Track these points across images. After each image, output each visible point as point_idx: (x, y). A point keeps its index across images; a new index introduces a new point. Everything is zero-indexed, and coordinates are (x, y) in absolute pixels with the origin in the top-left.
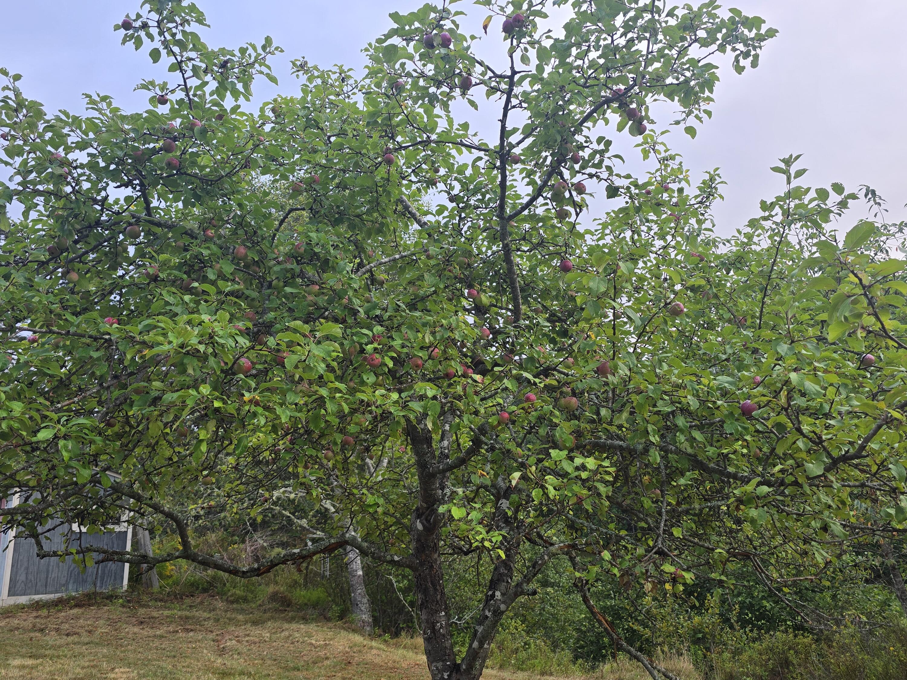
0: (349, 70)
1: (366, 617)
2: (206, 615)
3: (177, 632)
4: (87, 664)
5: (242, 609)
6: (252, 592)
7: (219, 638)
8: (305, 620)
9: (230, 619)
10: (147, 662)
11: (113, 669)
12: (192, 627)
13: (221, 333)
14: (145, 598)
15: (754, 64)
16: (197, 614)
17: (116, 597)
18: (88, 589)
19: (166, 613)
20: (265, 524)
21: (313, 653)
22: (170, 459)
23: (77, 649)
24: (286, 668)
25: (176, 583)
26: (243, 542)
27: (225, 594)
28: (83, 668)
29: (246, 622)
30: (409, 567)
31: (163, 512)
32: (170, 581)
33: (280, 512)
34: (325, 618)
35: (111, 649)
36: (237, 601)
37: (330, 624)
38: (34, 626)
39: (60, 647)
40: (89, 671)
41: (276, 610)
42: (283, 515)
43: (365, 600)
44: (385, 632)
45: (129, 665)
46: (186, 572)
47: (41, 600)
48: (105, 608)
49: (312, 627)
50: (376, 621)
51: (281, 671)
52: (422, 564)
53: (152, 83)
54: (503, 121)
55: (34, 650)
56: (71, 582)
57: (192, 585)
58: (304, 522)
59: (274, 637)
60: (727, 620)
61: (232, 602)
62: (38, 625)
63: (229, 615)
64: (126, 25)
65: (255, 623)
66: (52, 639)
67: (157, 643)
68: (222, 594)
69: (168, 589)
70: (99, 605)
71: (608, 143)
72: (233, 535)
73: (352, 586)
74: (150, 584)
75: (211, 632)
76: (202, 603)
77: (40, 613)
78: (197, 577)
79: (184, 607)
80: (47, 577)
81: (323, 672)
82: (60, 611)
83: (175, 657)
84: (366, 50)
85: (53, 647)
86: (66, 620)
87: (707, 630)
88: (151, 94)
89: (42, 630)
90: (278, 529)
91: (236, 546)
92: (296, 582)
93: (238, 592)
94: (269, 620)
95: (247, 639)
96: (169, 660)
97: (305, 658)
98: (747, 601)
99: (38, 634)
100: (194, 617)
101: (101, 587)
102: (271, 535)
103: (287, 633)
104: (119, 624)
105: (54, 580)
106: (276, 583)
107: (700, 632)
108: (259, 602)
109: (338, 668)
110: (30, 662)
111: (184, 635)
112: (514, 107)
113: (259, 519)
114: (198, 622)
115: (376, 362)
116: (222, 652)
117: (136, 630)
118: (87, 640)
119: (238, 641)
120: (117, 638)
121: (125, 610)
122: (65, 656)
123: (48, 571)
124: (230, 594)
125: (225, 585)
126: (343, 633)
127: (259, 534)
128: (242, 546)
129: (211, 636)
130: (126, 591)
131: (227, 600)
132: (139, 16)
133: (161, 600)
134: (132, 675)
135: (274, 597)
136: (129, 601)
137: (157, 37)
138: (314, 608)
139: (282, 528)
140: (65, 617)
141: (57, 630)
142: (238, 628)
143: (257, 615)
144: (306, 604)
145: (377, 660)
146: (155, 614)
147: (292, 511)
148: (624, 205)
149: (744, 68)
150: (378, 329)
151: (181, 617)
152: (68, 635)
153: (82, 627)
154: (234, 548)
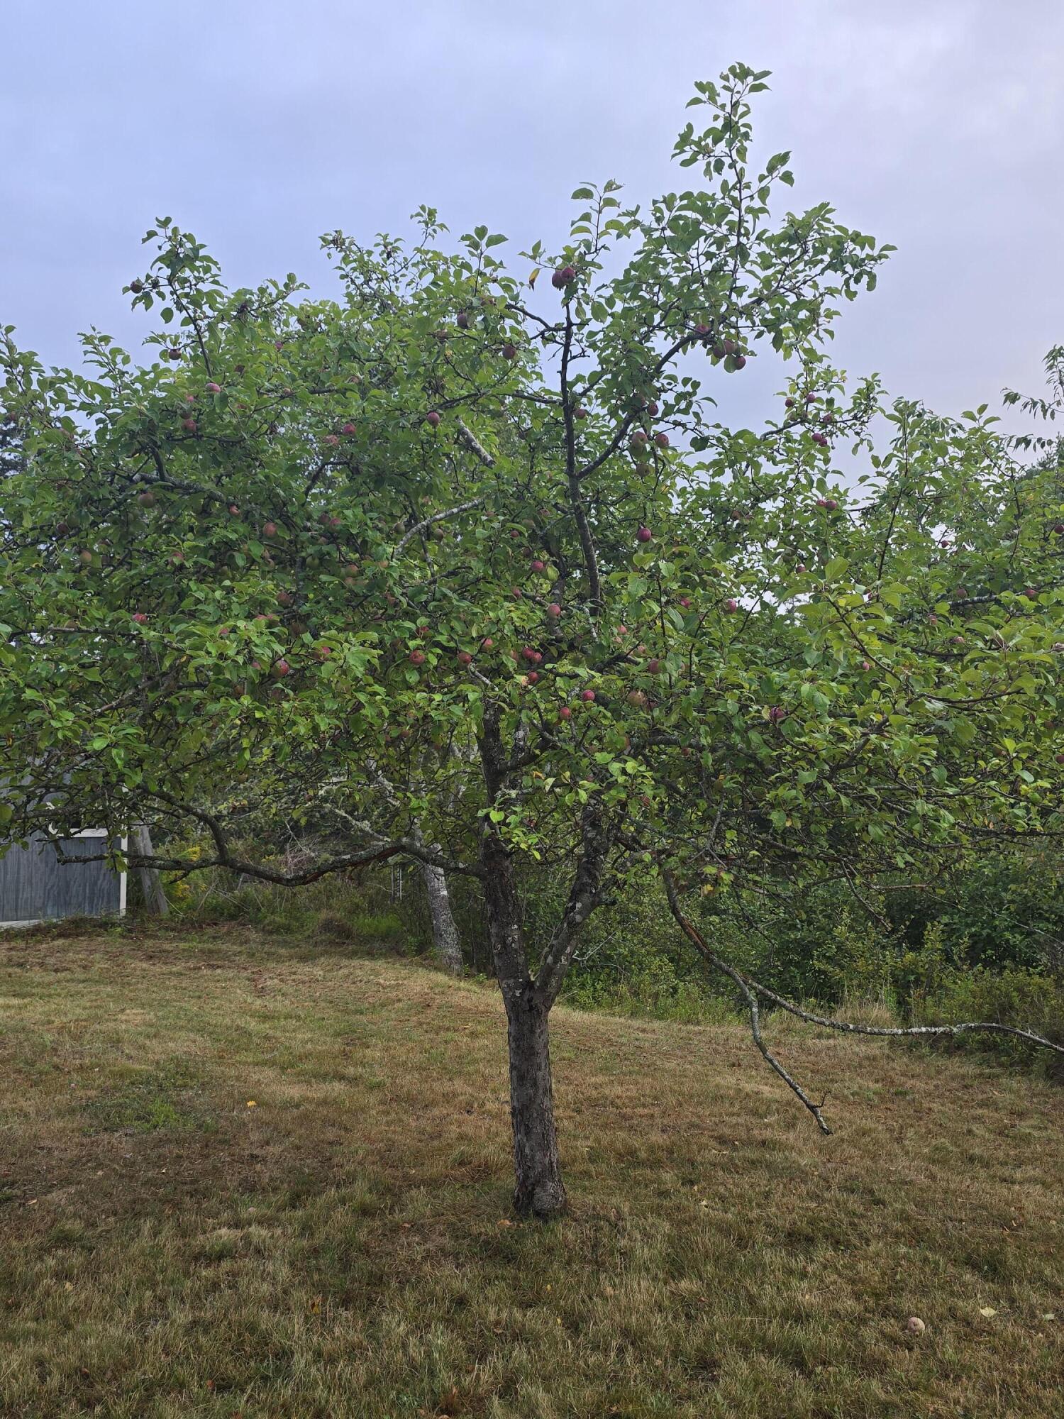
0: (396, 241)
1: (453, 951)
2: (236, 948)
3: (200, 968)
4: (88, 1004)
5: (285, 942)
6: (297, 920)
7: (256, 976)
8: (371, 955)
9: (269, 954)
10: (164, 1004)
11: (123, 1010)
12: (219, 963)
13: (258, 642)
14: (152, 926)
15: (871, 287)
16: (224, 947)
17: (113, 925)
18: (73, 914)
19: (182, 945)
20: (311, 827)
21: (381, 994)
22: (198, 753)
23: (72, 987)
24: (346, 1012)
25: (192, 908)
26: (282, 851)
27: (260, 922)
28: (85, 1008)
29: (291, 958)
30: (477, 875)
31: (195, 814)
32: (184, 905)
33: (331, 811)
34: (398, 953)
35: (117, 988)
36: (277, 930)
37: (404, 961)
38: (10, 960)
39: (49, 984)
40: (93, 1012)
41: (331, 943)
42: (337, 816)
43: (452, 929)
44: (480, 972)
45: (143, 1006)
46: (204, 892)
47: (12, 929)
48: (100, 939)
49: (380, 964)
50: (467, 957)
51: (339, 1014)
52: (491, 872)
53: (163, 337)
54: (563, 372)
55: (17, 988)
56: (50, 904)
57: (214, 909)
58: (366, 825)
59: (329, 975)
60: (949, 959)
61: (271, 933)
62: (15, 959)
63: (267, 948)
64: (136, 287)
65: (303, 959)
66: (37, 975)
67: (174, 981)
68: (256, 922)
69: (181, 915)
70: (90, 934)
71: (696, 385)
72: (266, 844)
73: (434, 910)
74: (156, 908)
75: (245, 969)
76: (229, 933)
77: (13, 944)
78: (220, 900)
79: (205, 938)
80: (17, 898)
81: (393, 1016)
82: (40, 942)
83: (199, 997)
84: (418, 215)
85: (39, 984)
86: (51, 953)
87: (921, 970)
88: (161, 348)
89: (21, 965)
90: (331, 834)
91: (272, 858)
92: (358, 906)
93: (278, 919)
94: (322, 955)
95: (294, 977)
96: (193, 1001)
97: (370, 1000)
98: (984, 933)
99: (18, 970)
100: (219, 951)
101: (91, 912)
102: (321, 842)
103: (346, 971)
104: (122, 958)
105: (26, 902)
106: (330, 907)
107: (913, 973)
108: (307, 933)
109: (413, 1011)
110: (15, 1001)
111: (209, 972)
112: (575, 357)
113: (303, 821)
114: (226, 956)
115: (419, 659)
116: (261, 993)
117: (145, 965)
118: (82, 977)
119: (282, 980)
120: (121, 975)
121: (125, 941)
122: (59, 995)
123: (17, 891)
124: (267, 922)
125: (259, 910)
126: (422, 971)
127: (304, 841)
128: (280, 858)
129: (244, 974)
130: (125, 917)
131: (263, 930)
132: (148, 277)
133: (172, 930)
134: (147, 1017)
135: (328, 926)
136: (130, 931)
137: (168, 296)
138: (383, 940)
139: (336, 833)
140: (48, 949)
141: (42, 965)
142: (280, 965)
143: (305, 949)
144: (372, 936)
145: (465, 1003)
146: (167, 946)
147: (349, 809)
148: (717, 457)
149: (855, 293)
150: (422, 621)
151: (202, 951)
152: (56, 971)
153: (73, 962)
154: (269, 861)
